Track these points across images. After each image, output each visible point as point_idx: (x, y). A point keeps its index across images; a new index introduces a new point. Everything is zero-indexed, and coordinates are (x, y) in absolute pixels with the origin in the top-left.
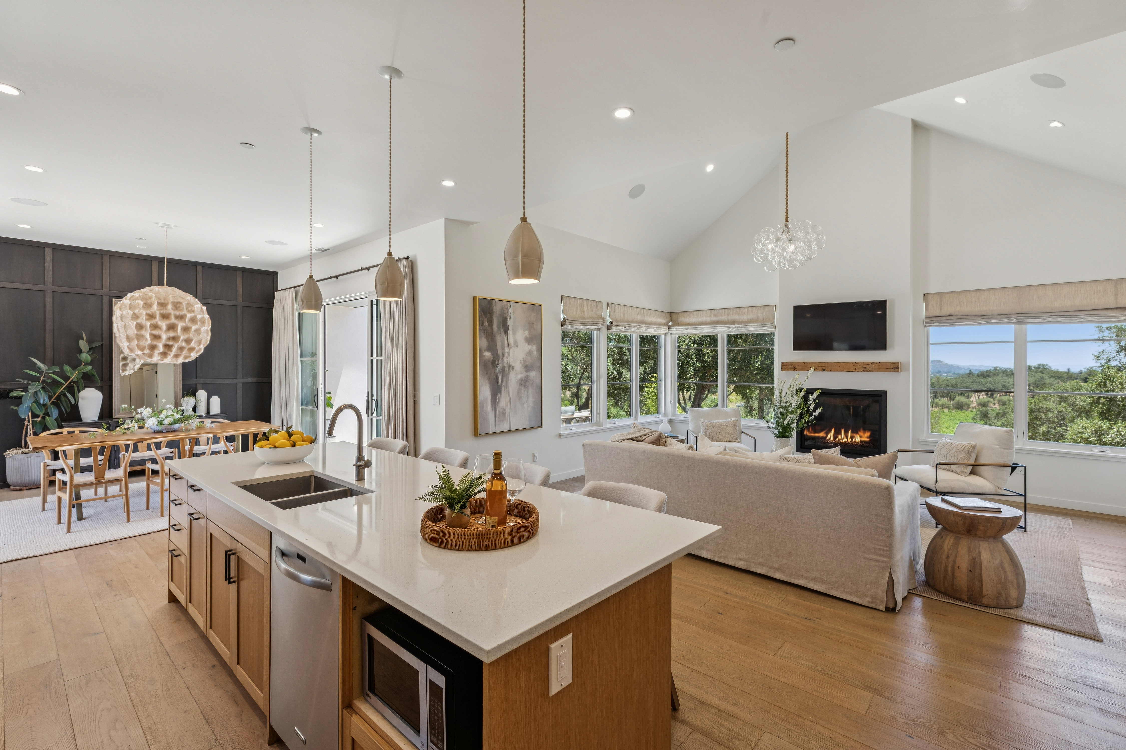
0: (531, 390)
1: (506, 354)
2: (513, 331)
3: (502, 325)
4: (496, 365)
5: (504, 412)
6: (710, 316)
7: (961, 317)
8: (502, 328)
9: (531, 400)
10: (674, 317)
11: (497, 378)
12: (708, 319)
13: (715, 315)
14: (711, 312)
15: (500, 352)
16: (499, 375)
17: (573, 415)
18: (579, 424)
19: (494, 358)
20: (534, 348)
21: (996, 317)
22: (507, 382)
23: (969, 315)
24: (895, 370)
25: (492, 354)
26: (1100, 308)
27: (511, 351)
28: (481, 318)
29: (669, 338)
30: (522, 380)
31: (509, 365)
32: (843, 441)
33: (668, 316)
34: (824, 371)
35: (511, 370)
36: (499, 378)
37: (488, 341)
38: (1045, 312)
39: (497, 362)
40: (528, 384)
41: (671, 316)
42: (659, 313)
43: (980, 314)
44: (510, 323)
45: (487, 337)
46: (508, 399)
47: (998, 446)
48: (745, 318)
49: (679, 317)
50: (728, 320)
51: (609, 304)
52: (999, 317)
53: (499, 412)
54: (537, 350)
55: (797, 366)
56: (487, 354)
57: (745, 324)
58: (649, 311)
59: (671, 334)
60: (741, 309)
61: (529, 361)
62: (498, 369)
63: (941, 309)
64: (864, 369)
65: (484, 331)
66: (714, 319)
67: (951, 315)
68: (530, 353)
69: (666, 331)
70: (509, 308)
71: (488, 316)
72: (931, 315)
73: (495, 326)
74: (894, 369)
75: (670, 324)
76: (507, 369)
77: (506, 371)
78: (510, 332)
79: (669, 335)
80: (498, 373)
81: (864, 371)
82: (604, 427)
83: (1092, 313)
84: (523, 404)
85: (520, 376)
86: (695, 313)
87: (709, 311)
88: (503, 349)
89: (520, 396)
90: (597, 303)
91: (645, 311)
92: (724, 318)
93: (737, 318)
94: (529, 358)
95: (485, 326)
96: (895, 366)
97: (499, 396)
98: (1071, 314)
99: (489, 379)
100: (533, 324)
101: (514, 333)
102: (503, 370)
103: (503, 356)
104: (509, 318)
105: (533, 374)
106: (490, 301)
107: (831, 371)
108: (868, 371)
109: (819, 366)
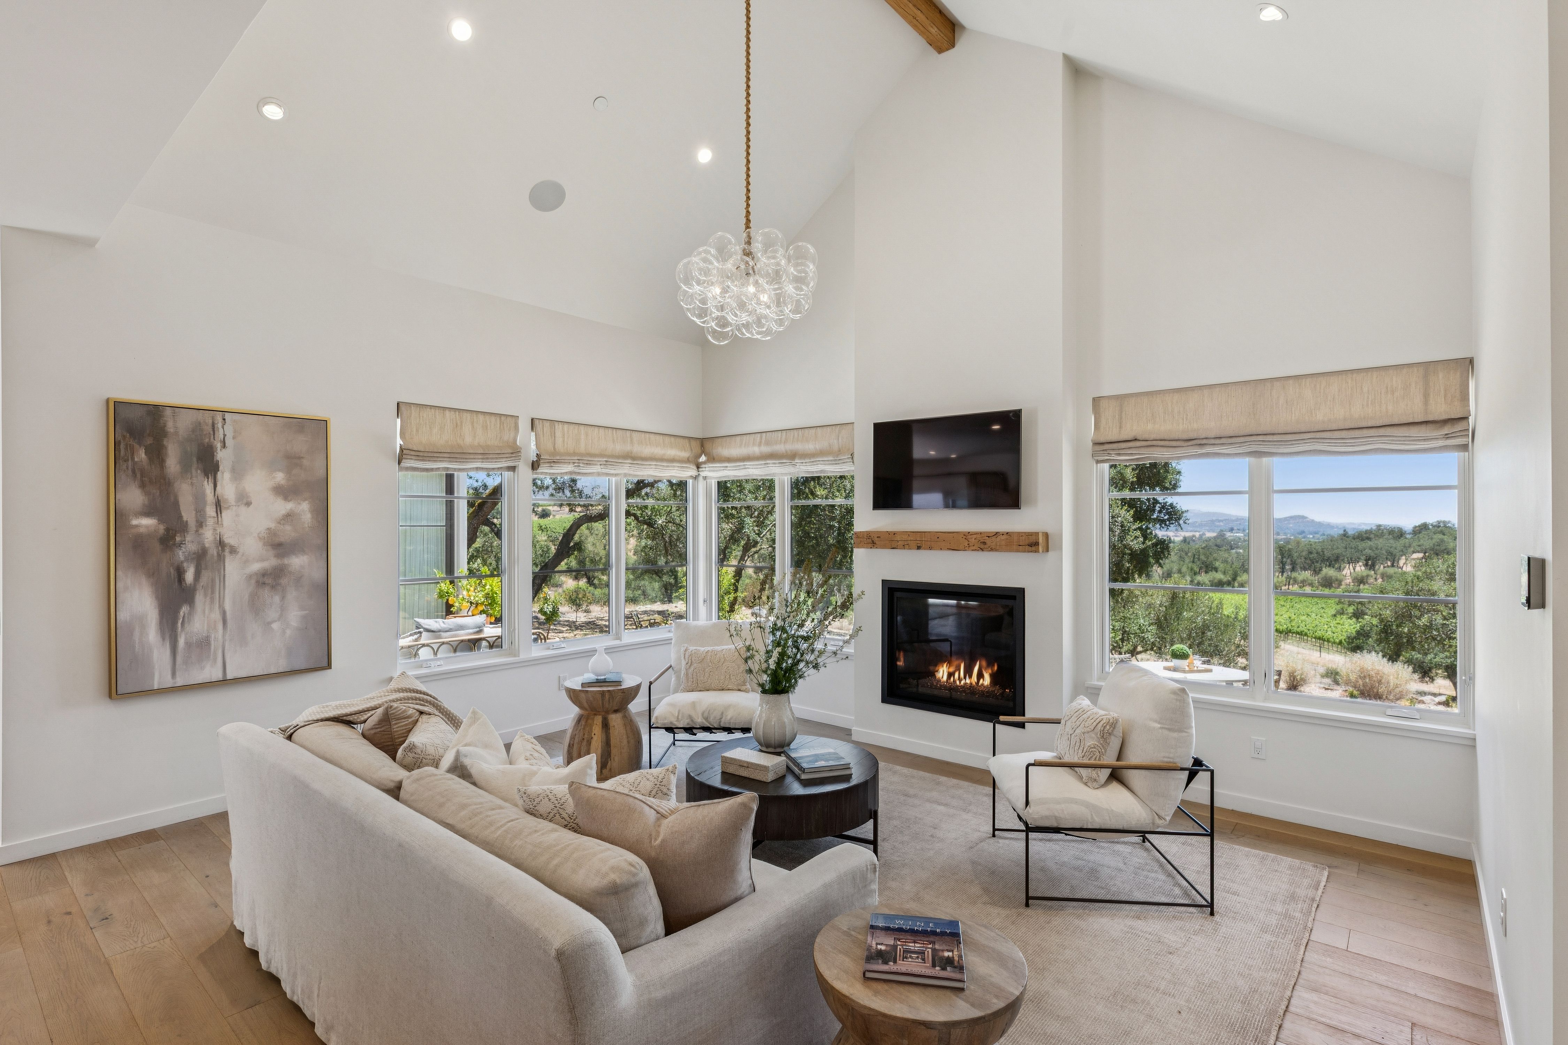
0: (292, 594)
1: (210, 522)
2: (233, 470)
3: (195, 459)
4: (174, 544)
5: (203, 645)
6: (760, 445)
7: (1155, 443)
8: (195, 465)
9: (295, 616)
10: (708, 446)
11: (180, 573)
12: (756, 450)
13: (768, 443)
14: (761, 437)
15: (188, 515)
16: (185, 565)
17: (480, 631)
18: (458, 654)
19: (167, 530)
20: (304, 509)
21: (1213, 441)
22: (213, 581)
23: (1166, 437)
24: (1033, 548)
25: (161, 521)
26: (1396, 421)
27: (227, 516)
28: (122, 446)
29: (701, 484)
30: (264, 574)
31: (221, 544)
32: (963, 682)
33: (698, 442)
34: (919, 548)
35: (227, 553)
36: (184, 572)
37: (147, 493)
38: (1298, 431)
39: (178, 539)
40: (284, 581)
41: (702, 446)
42: (673, 439)
43: (1185, 437)
44: (223, 456)
45: (142, 486)
46: (216, 615)
47: (1159, 723)
48: (810, 447)
49: (714, 445)
50: (786, 452)
51: (536, 422)
52: (1217, 441)
53: (186, 643)
54: (315, 511)
55: (876, 539)
56: (146, 523)
57: (810, 459)
58: (647, 435)
59: (705, 478)
60: (806, 430)
61: (288, 533)
62: (181, 555)
63: (1120, 427)
64: (982, 546)
65: (134, 472)
66: (766, 449)
67: (1136, 440)
68: (289, 517)
69: (694, 472)
70: (220, 425)
71: (149, 441)
72: (1102, 440)
73: (172, 463)
74: (1030, 545)
75: (703, 458)
76: (213, 551)
77: (208, 557)
78: (225, 477)
79: (701, 479)
80: (182, 562)
81: (982, 550)
82: (523, 656)
83: (1382, 431)
84: (269, 623)
85: (256, 567)
86: (738, 438)
87: (759, 435)
88: (200, 512)
89: (255, 606)
90: (503, 418)
91: (635, 435)
92: (780, 448)
93: (799, 447)
94: (288, 528)
95: (135, 463)
96: (1032, 539)
97: (185, 609)
98: (1344, 434)
99: (153, 574)
100: (300, 458)
101: (238, 477)
102: (200, 557)
103: (200, 524)
104: (219, 445)
105: (297, 562)
106: (155, 411)
107: (930, 548)
108: (989, 549)
109: (912, 539)
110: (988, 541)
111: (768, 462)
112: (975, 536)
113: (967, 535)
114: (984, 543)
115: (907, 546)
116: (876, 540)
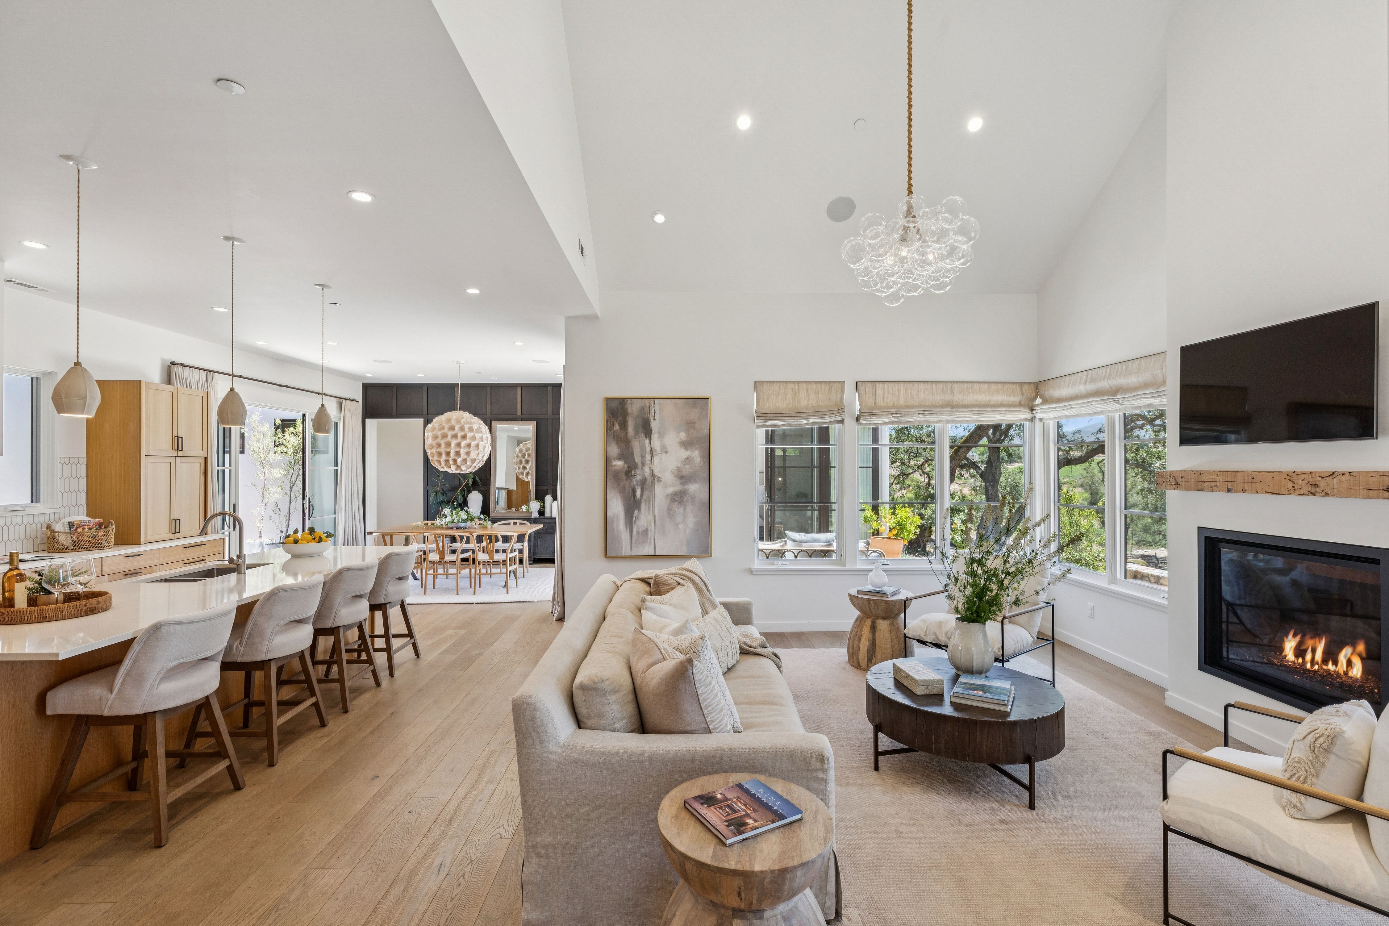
0: (689, 508)
1: (648, 463)
2: (659, 433)
3: (641, 427)
4: (631, 476)
5: (645, 533)
6: (1085, 383)
8: (641, 431)
9: (691, 521)
10: (1041, 388)
11: (634, 491)
13: (1093, 381)
15: (638, 459)
16: (636, 487)
17: (830, 545)
18: (800, 558)
19: (628, 467)
20: (696, 454)
22: (649, 497)
25: (625, 462)
27: (656, 459)
28: (609, 422)
29: (1038, 426)
30: (675, 494)
31: (653, 476)
33: (1032, 386)
34: (1229, 490)
35: (656, 481)
36: (636, 491)
37: (619, 448)
39: (633, 473)
40: (685, 499)
41: (1037, 389)
42: (1000, 386)
44: (654, 425)
45: (617, 444)
46: (651, 517)
49: (1048, 387)
50: (1111, 388)
51: (859, 384)
53: (637, 532)
54: (702, 456)
56: (619, 464)
57: (1131, 393)
58: (970, 385)
59: (1041, 420)
60: (1129, 363)
61: (687, 470)
62: (634, 481)
64: (1313, 490)
65: (614, 436)
68: (688, 460)
69: (1028, 415)
70: (653, 407)
71: (620, 418)
73: (631, 430)
75: (1039, 401)
76: (649, 480)
77: (647, 483)
78: (655, 436)
79: (1037, 421)
80: (635, 486)
81: (1314, 494)
82: (849, 566)
84: (678, 524)
85: (671, 490)
86: (1067, 378)
87: (1085, 373)
88: (643, 457)
89: (670, 513)
90: (831, 384)
91: (955, 385)
92: (1104, 385)
93: (1122, 381)
94: (687, 466)
95: (614, 431)
97: (636, 512)
99: (622, 492)
100: (694, 423)
101: (661, 436)
102: (643, 483)
103: (643, 464)
104: (652, 418)
105: (693, 488)
106: (622, 402)
107: (1244, 491)
108: (1323, 493)
109: (1221, 479)
110: (1322, 483)
111: (1090, 400)
112: (1303, 477)
113: (1291, 476)
114: (1316, 486)
115: (1215, 488)
116: (1180, 480)
